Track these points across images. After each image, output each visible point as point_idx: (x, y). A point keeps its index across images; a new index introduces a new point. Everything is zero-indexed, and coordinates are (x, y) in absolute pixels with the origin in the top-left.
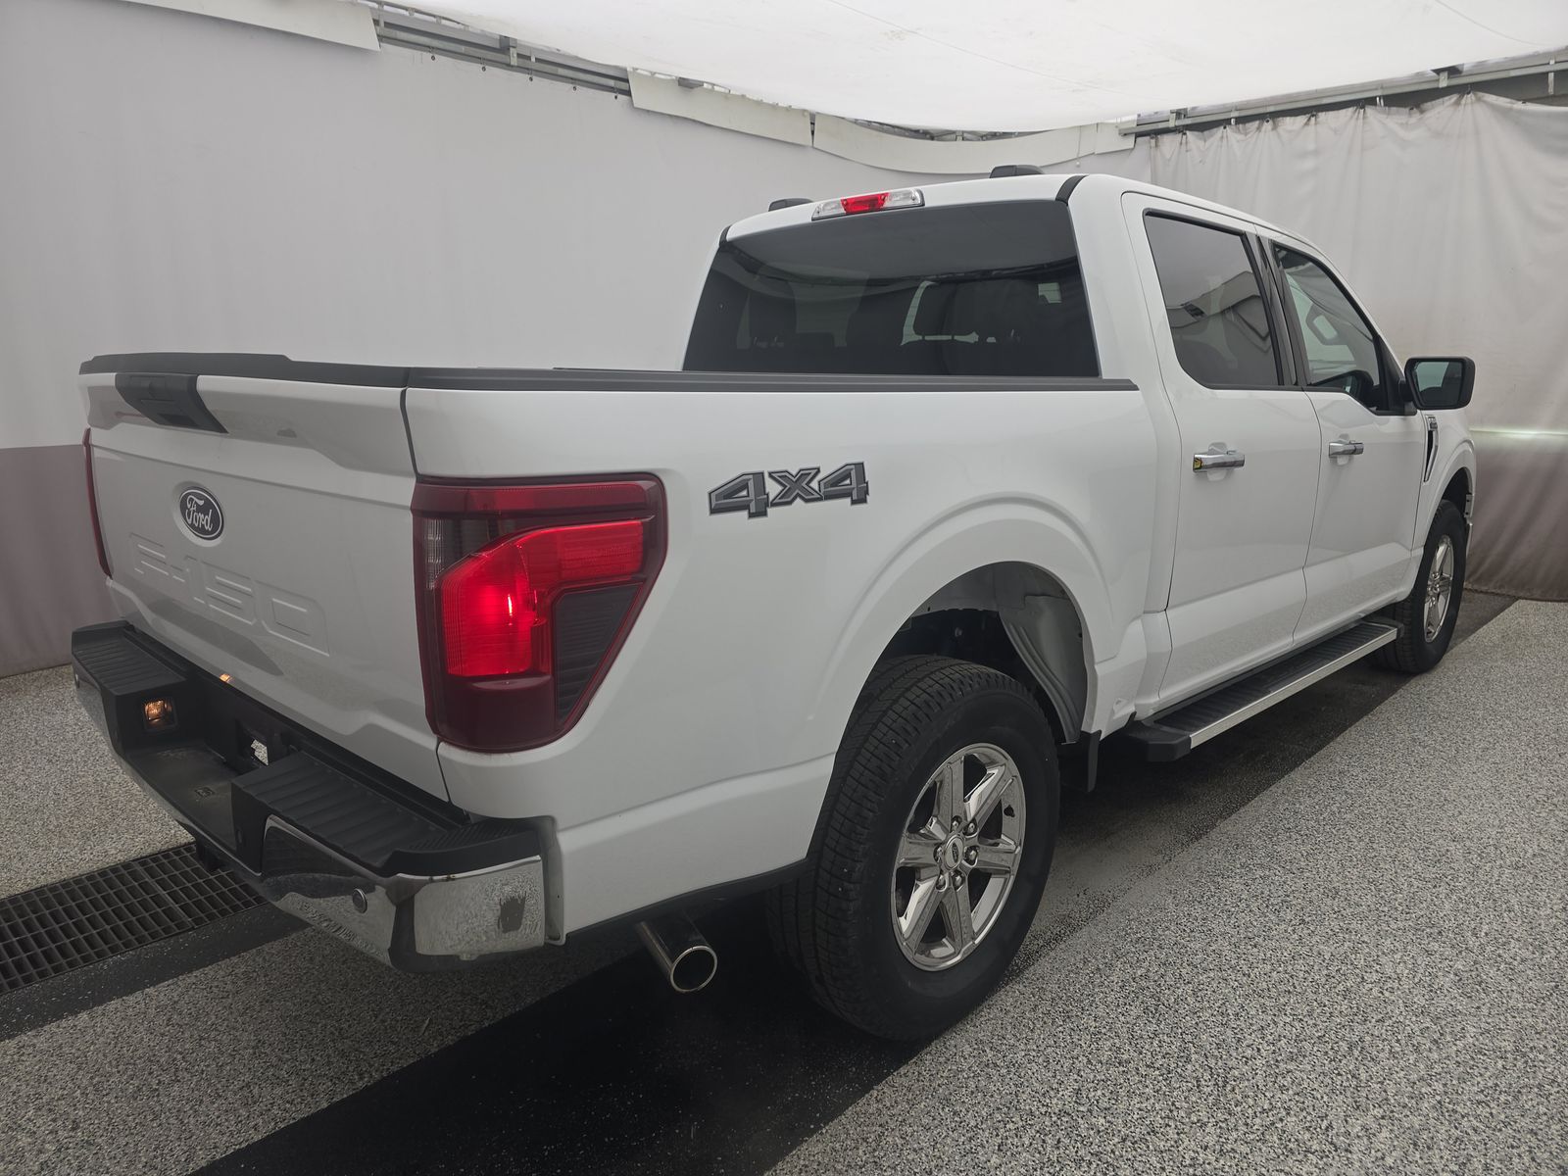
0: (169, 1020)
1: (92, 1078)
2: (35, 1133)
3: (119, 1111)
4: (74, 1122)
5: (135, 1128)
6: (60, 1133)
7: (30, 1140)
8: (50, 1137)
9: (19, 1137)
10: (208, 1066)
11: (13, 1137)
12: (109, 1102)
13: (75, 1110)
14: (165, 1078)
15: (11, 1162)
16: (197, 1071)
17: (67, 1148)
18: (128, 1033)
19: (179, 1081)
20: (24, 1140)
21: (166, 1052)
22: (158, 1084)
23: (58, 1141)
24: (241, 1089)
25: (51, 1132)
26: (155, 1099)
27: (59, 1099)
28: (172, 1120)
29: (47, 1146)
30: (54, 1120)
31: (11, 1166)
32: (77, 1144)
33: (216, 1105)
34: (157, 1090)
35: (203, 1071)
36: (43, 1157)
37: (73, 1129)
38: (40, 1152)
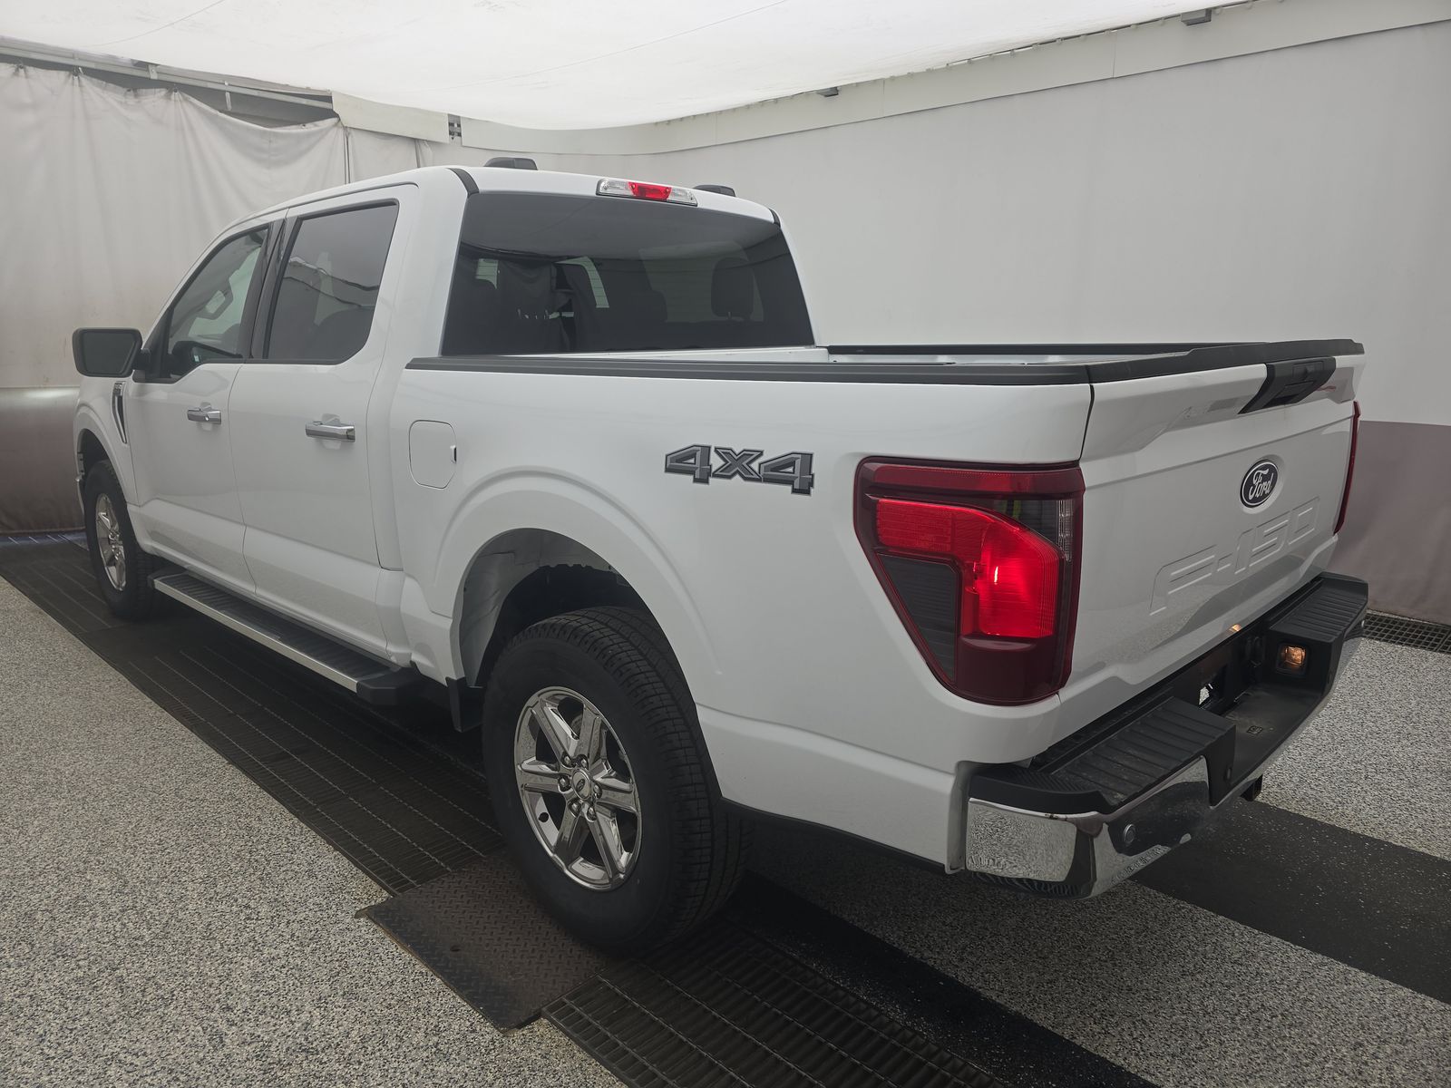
0: (1200, 1048)
1: (1307, 1065)
2: (1387, 1068)
3: (1321, 1026)
4: (1355, 1049)
5: (1326, 1007)
6: (1372, 1051)
7: (1396, 1067)
8: (1381, 1055)
9: (1400, 1076)
10: (1234, 995)
11: (1405, 1080)
12: (1319, 1039)
13: (1345, 1056)
14: (1267, 1015)
15: (1422, 1065)
16: (1244, 999)
17: (1378, 1037)
18: (1238, 1070)
19: (1263, 1005)
20: (1399, 1071)
21: (1239, 1029)
22: (1276, 1016)
23: (1379, 1048)
24: (1241, 965)
25: (1377, 1058)
26: (1291, 1010)
27: (1346, 1075)
28: (1302, 989)
29: (1389, 1051)
30: (1366, 1063)
31: (1424, 1063)
32: (1370, 1034)
33: (1268, 971)
34: (1282, 1015)
35: (1241, 995)
36: (1399, 1047)
37: (1361, 1045)
38: (1397, 1052)
